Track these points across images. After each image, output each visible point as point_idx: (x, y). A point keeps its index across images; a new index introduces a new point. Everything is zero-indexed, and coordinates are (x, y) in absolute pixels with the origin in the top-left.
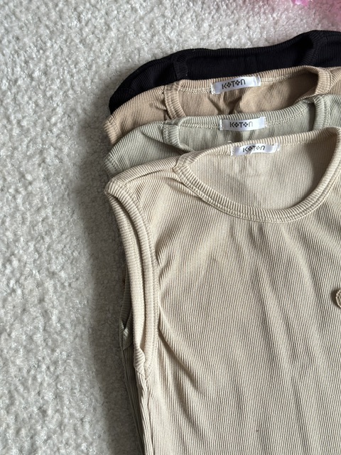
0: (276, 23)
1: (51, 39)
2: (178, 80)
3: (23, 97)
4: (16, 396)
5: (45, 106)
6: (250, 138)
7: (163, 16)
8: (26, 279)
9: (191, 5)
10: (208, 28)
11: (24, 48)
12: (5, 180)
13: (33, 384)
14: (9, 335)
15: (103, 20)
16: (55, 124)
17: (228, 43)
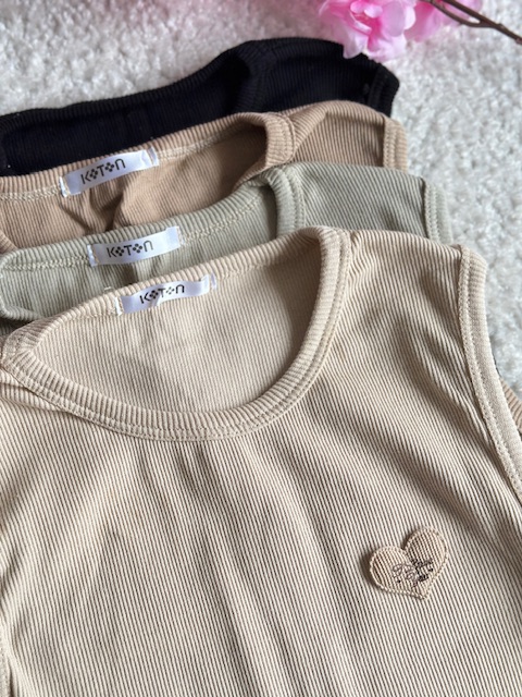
0: (176, 38)
10: (42, 66)
17: (86, 91)
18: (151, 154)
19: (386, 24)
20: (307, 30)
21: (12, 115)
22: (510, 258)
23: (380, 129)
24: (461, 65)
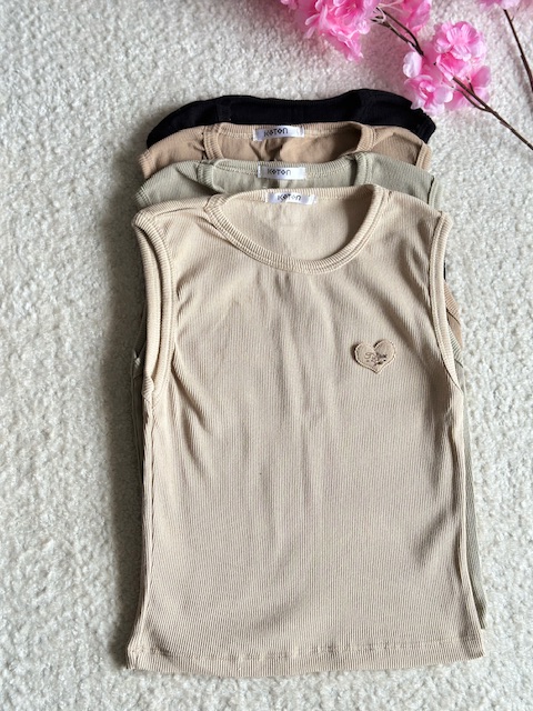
0: (329, 78)
1: (95, 71)
2: (219, 122)
3: (59, 125)
4: (20, 417)
5: (82, 137)
6: (288, 187)
7: (213, 59)
8: (42, 303)
9: (243, 51)
11: (66, 77)
12: (32, 204)
13: (38, 407)
14: (20, 357)
15: (151, 58)
16: (90, 155)
17: (277, 93)
18: (301, 131)
19: (436, 97)
20: (397, 91)
21: (238, 96)
22: (469, 231)
23: (419, 148)
24: (472, 128)
